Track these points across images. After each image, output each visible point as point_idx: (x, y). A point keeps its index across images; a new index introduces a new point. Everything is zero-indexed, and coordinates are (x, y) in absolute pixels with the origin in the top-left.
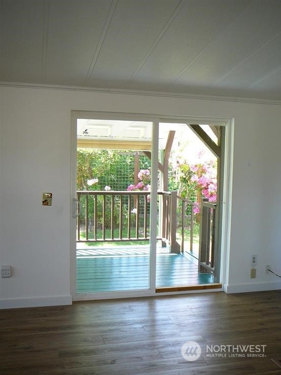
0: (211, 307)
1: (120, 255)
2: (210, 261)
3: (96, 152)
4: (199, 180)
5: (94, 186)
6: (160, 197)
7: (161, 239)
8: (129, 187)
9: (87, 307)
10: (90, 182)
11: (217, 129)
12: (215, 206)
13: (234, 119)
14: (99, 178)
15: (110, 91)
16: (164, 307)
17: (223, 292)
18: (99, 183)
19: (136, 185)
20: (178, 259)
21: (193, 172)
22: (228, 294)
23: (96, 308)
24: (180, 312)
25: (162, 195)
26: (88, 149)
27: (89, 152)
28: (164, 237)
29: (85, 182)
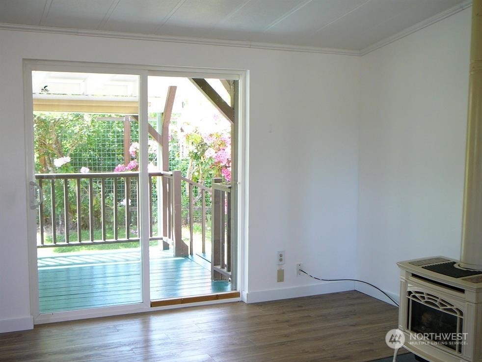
0: (225, 320)
1: (104, 262)
2: (226, 262)
3: (65, 117)
4: (216, 154)
5: (65, 167)
6: (159, 179)
7: (162, 239)
8: (116, 168)
9: (55, 331)
10: (59, 162)
11: (230, 84)
12: (230, 188)
13: (249, 71)
14: (71, 155)
15: (77, 33)
16: (160, 324)
17: (242, 301)
18: (71, 163)
19: (126, 164)
20: (186, 265)
21: (208, 143)
22: (248, 304)
23: (67, 331)
24: (183, 328)
25: (161, 177)
26: (52, 113)
27: (54, 117)
28: (165, 235)
29: (51, 163)
